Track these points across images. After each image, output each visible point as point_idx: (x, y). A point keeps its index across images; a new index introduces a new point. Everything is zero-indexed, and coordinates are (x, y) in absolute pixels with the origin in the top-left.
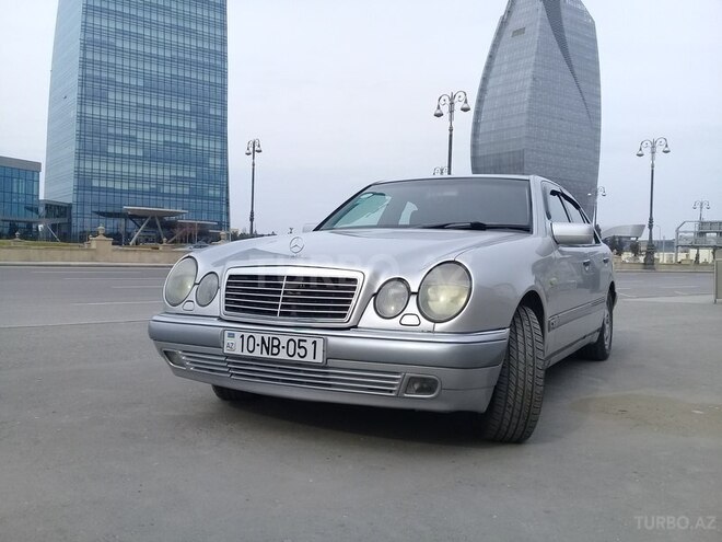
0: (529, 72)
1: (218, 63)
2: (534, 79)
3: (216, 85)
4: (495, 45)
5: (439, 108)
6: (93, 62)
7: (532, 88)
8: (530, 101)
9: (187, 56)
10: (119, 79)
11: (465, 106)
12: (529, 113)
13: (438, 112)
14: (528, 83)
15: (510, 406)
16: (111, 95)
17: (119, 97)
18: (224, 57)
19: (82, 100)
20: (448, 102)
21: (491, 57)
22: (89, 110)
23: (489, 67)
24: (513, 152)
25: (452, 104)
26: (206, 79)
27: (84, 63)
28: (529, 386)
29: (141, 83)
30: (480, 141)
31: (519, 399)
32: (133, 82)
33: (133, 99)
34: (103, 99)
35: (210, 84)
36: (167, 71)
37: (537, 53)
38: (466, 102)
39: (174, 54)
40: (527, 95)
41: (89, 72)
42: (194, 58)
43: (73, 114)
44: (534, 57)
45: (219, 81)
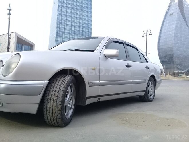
0: (174, 25)
1: (89, 26)
2: (176, 27)
3: (89, 32)
4: (164, 19)
5: (143, 34)
6: (59, 27)
7: (175, 30)
8: (175, 33)
9: (82, 25)
10: (65, 31)
11: (151, 34)
12: (174, 36)
13: (143, 35)
14: (174, 29)
15: (48, 112)
16: (63, 35)
17: (65, 36)
18: (91, 25)
19: (57, 37)
20: (146, 33)
21: (163, 22)
22: (58, 39)
23: (163, 25)
24: (170, 47)
25: (147, 33)
26: (86, 30)
27: (57, 28)
28: (55, 104)
29: (70, 32)
30: (160, 44)
31: (51, 109)
32: (69, 32)
33: (69, 36)
34: (62, 36)
35: (87, 32)
36: (77, 29)
37: (177, 20)
38: (151, 32)
39: (79, 24)
40: (174, 32)
41: (58, 30)
42: (83, 25)
43: (54, 40)
44: (176, 21)
45: (89, 31)
